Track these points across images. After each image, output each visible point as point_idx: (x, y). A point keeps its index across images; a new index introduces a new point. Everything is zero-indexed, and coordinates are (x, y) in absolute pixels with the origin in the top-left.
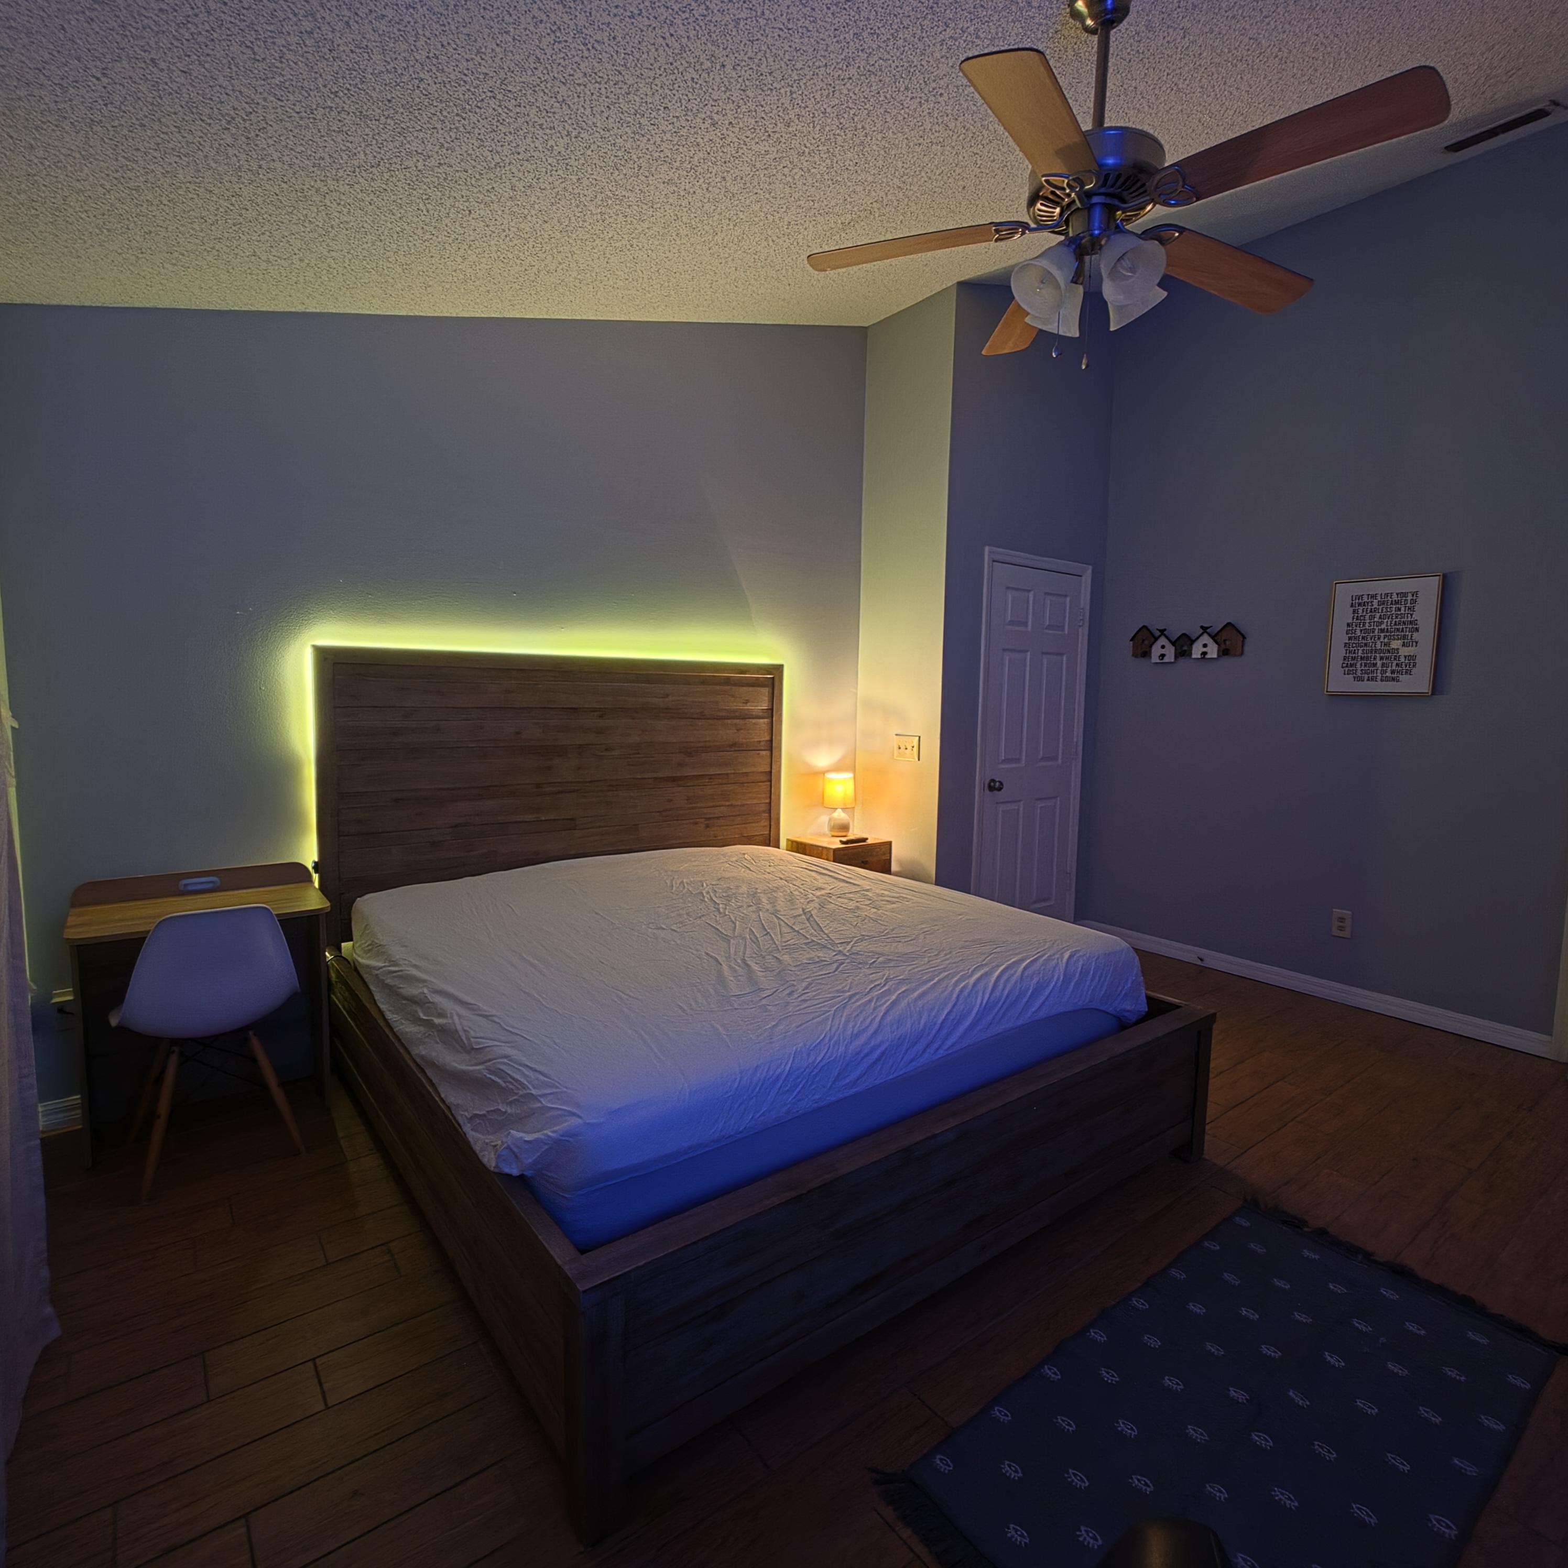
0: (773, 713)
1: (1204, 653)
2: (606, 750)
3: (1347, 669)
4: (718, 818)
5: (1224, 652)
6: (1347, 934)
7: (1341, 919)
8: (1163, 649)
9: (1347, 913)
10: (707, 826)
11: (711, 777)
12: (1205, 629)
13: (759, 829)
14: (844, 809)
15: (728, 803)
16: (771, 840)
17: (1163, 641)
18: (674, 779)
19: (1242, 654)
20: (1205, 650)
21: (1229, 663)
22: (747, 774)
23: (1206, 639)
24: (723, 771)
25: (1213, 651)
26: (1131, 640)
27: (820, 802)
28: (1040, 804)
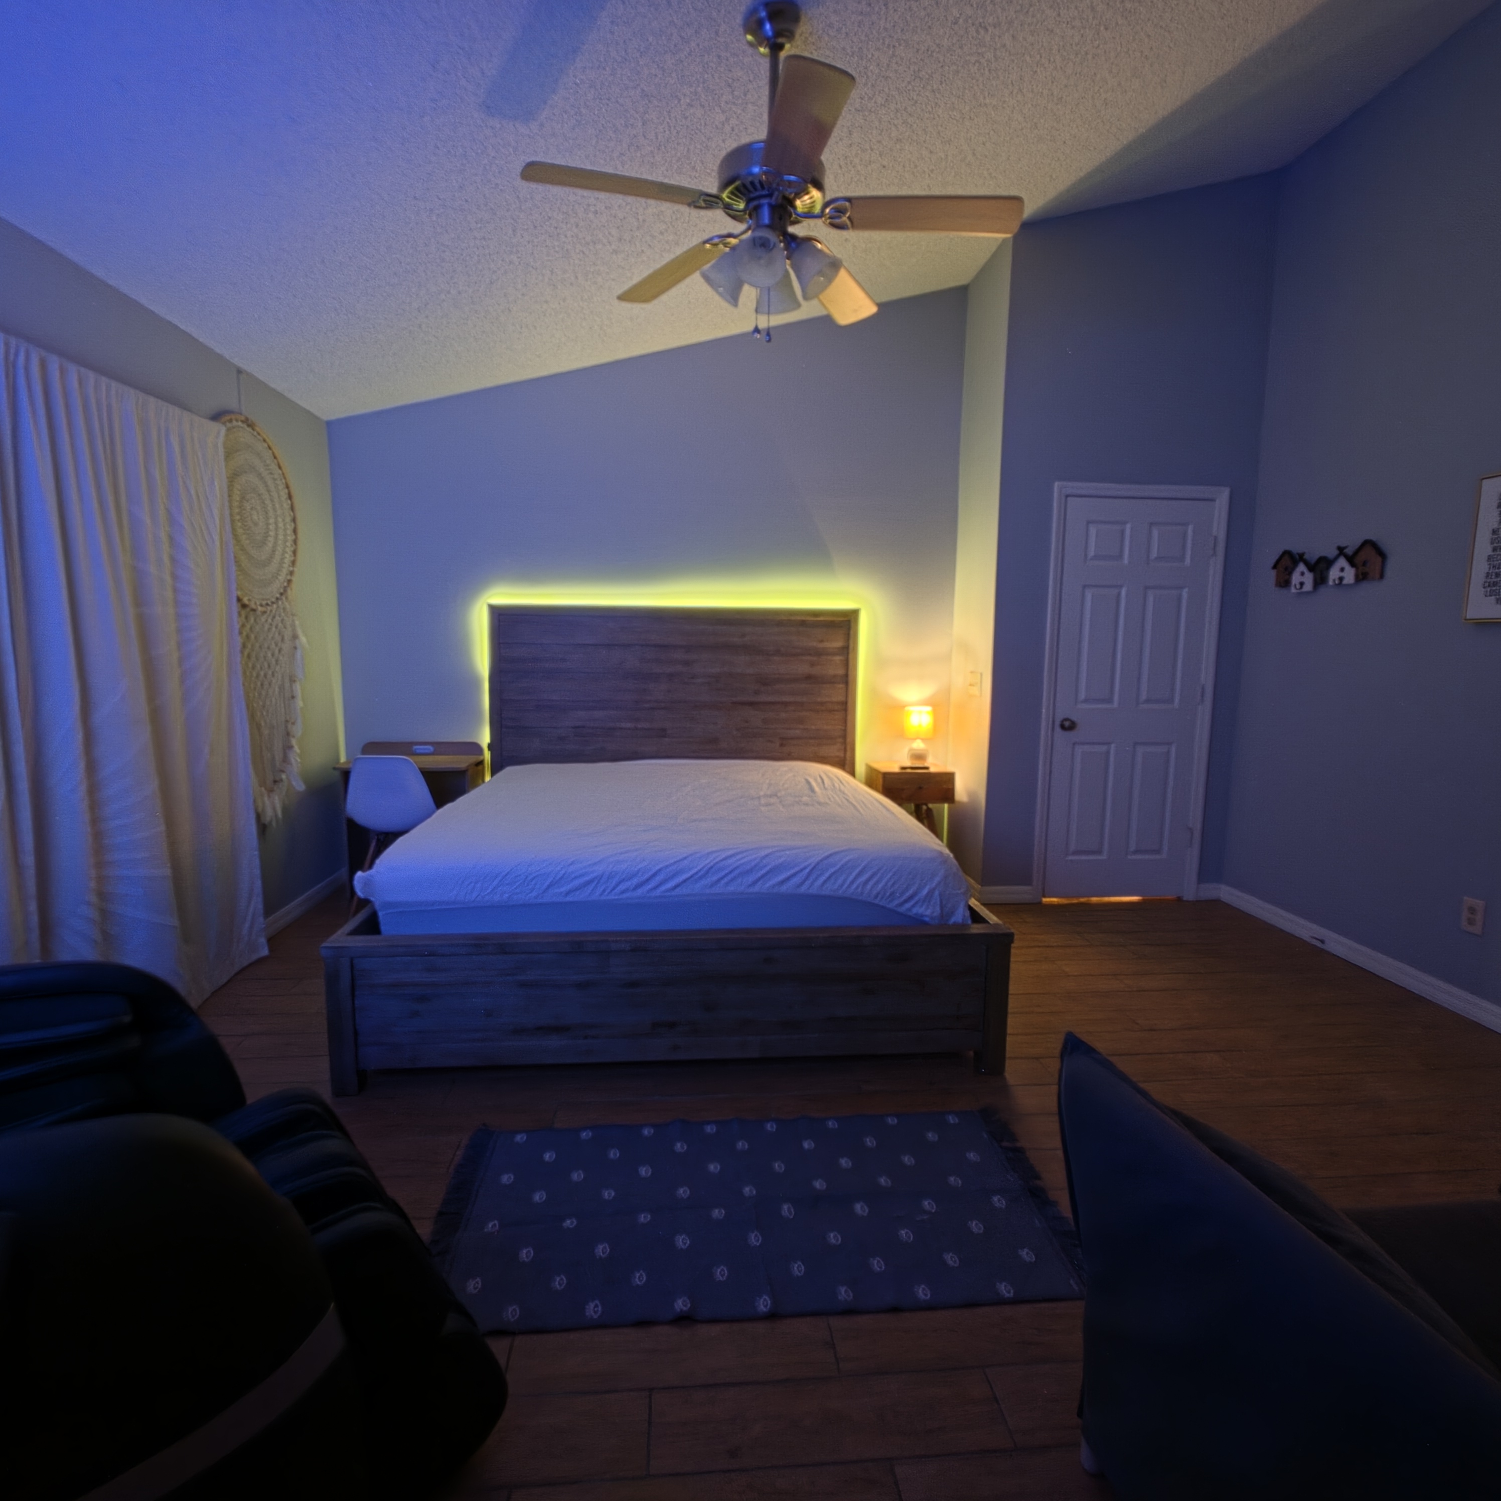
0: (848, 651)
1: (1341, 579)
2: (692, 678)
3: (1489, 589)
4: (792, 739)
5: (1362, 577)
6: (1477, 929)
7: (1472, 910)
8: (1302, 577)
9: (1479, 904)
10: (782, 745)
11: (786, 704)
12: (1341, 550)
13: (833, 750)
14: (923, 740)
15: (801, 726)
16: (846, 763)
17: (1302, 567)
18: (751, 704)
19: (1382, 576)
20: (1342, 574)
21: (1369, 588)
22: (822, 704)
23: (1342, 562)
24: (798, 699)
25: (1349, 575)
26: (1275, 567)
27: (899, 734)
28: (1140, 750)
